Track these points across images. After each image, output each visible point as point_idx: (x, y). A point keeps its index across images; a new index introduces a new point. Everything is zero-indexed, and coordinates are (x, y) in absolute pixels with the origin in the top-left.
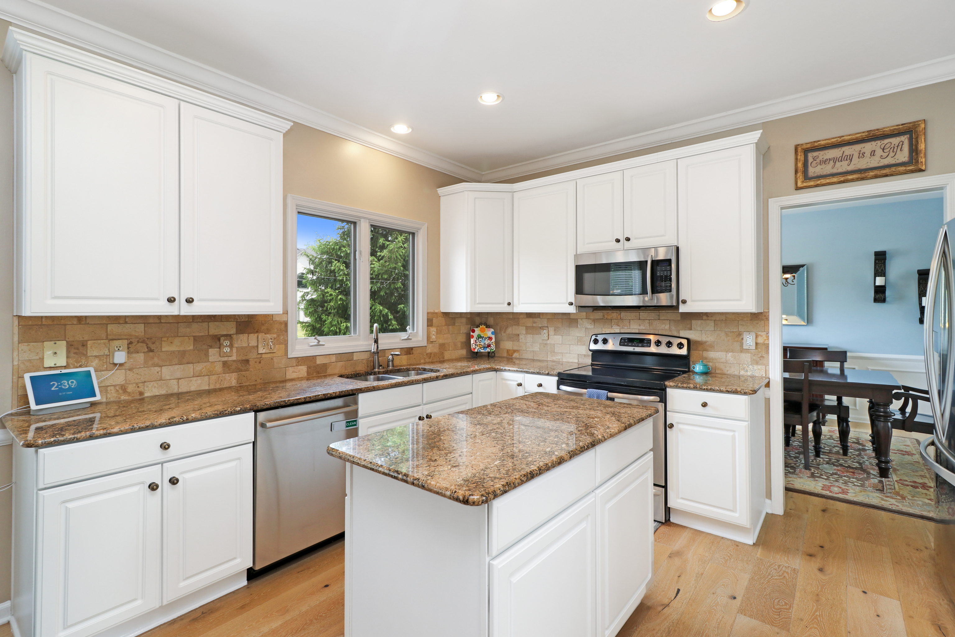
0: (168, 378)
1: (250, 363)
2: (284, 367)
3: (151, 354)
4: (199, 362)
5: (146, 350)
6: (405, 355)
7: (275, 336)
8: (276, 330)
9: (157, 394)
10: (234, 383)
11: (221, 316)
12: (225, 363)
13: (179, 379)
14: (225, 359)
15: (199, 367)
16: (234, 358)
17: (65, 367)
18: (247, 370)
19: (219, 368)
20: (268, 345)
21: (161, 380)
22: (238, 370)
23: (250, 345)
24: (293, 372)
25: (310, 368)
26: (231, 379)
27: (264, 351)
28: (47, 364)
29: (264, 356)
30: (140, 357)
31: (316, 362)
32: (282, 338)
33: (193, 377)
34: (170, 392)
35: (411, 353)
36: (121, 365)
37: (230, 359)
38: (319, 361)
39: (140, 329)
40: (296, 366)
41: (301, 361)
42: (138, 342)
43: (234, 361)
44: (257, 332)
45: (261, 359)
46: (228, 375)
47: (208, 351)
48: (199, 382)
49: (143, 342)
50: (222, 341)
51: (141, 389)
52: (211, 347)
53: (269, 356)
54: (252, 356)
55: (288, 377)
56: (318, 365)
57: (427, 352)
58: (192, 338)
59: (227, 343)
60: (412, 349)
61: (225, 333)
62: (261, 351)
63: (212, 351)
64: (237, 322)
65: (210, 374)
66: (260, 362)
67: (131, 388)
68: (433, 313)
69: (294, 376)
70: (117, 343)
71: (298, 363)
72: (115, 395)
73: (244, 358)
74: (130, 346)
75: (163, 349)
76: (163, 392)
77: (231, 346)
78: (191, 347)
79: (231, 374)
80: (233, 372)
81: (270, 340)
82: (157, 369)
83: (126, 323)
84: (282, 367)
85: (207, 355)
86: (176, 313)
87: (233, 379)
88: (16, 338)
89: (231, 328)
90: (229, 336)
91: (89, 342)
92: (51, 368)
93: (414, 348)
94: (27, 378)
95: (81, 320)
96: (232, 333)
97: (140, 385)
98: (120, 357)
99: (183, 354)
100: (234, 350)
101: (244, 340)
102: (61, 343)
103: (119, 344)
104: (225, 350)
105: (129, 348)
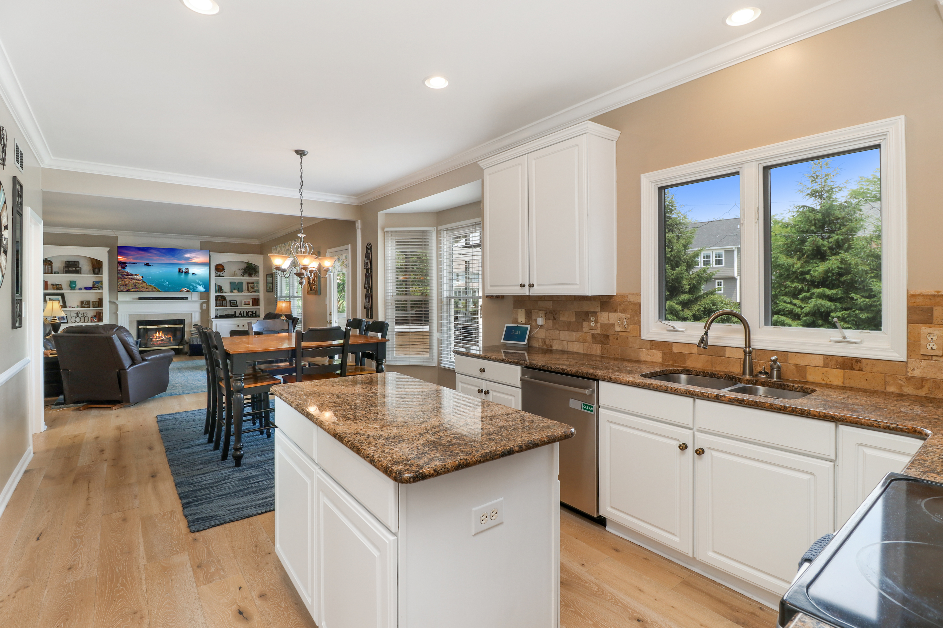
0: (563, 339)
1: (611, 338)
2: (638, 347)
3: (555, 321)
4: (578, 331)
5: (553, 318)
6: (837, 368)
7: (629, 316)
8: (631, 311)
9: (558, 349)
10: (599, 353)
11: (591, 296)
12: (593, 335)
13: (568, 341)
14: (593, 332)
15: (579, 335)
16: (599, 332)
17: (525, 324)
18: (608, 344)
19: (589, 338)
20: (622, 324)
21: (560, 340)
22: (602, 343)
23: (610, 322)
24: (648, 355)
25: (665, 354)
26: (597, 349)
27: (619, 329)
28: (519, 321)
29: (621, 334)
30: (550, 323)
31: (672, 350)
32: (636, 319)
33: (575, 342)
34: (563, 349)
35: (857, 367)
36: (541, 326)
37: (596, 332)
38: (675, 350)
39: (550, 304)
40: (651, 349)
41: (656, 345)
42: (550, 313)
43: (599, 334)
44: (615, 311)
45: (618, 336)
46: (595, 345)
47: (582, 324)
48: (578, 346)
49: (551, 313)
50: (590, 316)
51: (551, 343)
52: (584, 321)
53: (624, 334)
54: (611, 333)
55: (642, 358)
56: (674, 353)
57: (909, 374)
58: (574, 313)
59: (593, 318)
60: (858, 360)
61: (593, 310)
62: (617, 328)
63: (585, 324)
64: (601, 302)
65: (584, 341)
66: (617, 339)
67: (547, 342)
68: (934, 296)
69: (648, 358)
71: (652, 346)
72: (541, 344)
73: (605, 333)
74: (546, 315)
75: (561, 319)
76: (561, 349)
77: (596, 322)
78: (574, 320)
79: (597, 345)
80: (598, 344)
81: (624, 320)
82: (557, 332)
83: (545, 300)
84: (636, 347)
85: (582, 326)
87: (598, 349)
89: (596, 307)
90: (595, 313)
91: (532, 311)
93: (863, 360)
95: (530, 298)
96: (597, 311)
97: (551, 341)
98: (541, 321)
99: (570, 323)
100: (599, 325)
101: (606, 317)
102: (523, 310)
103: (542, 313)
104: (593, 324)
105: (545, 316)
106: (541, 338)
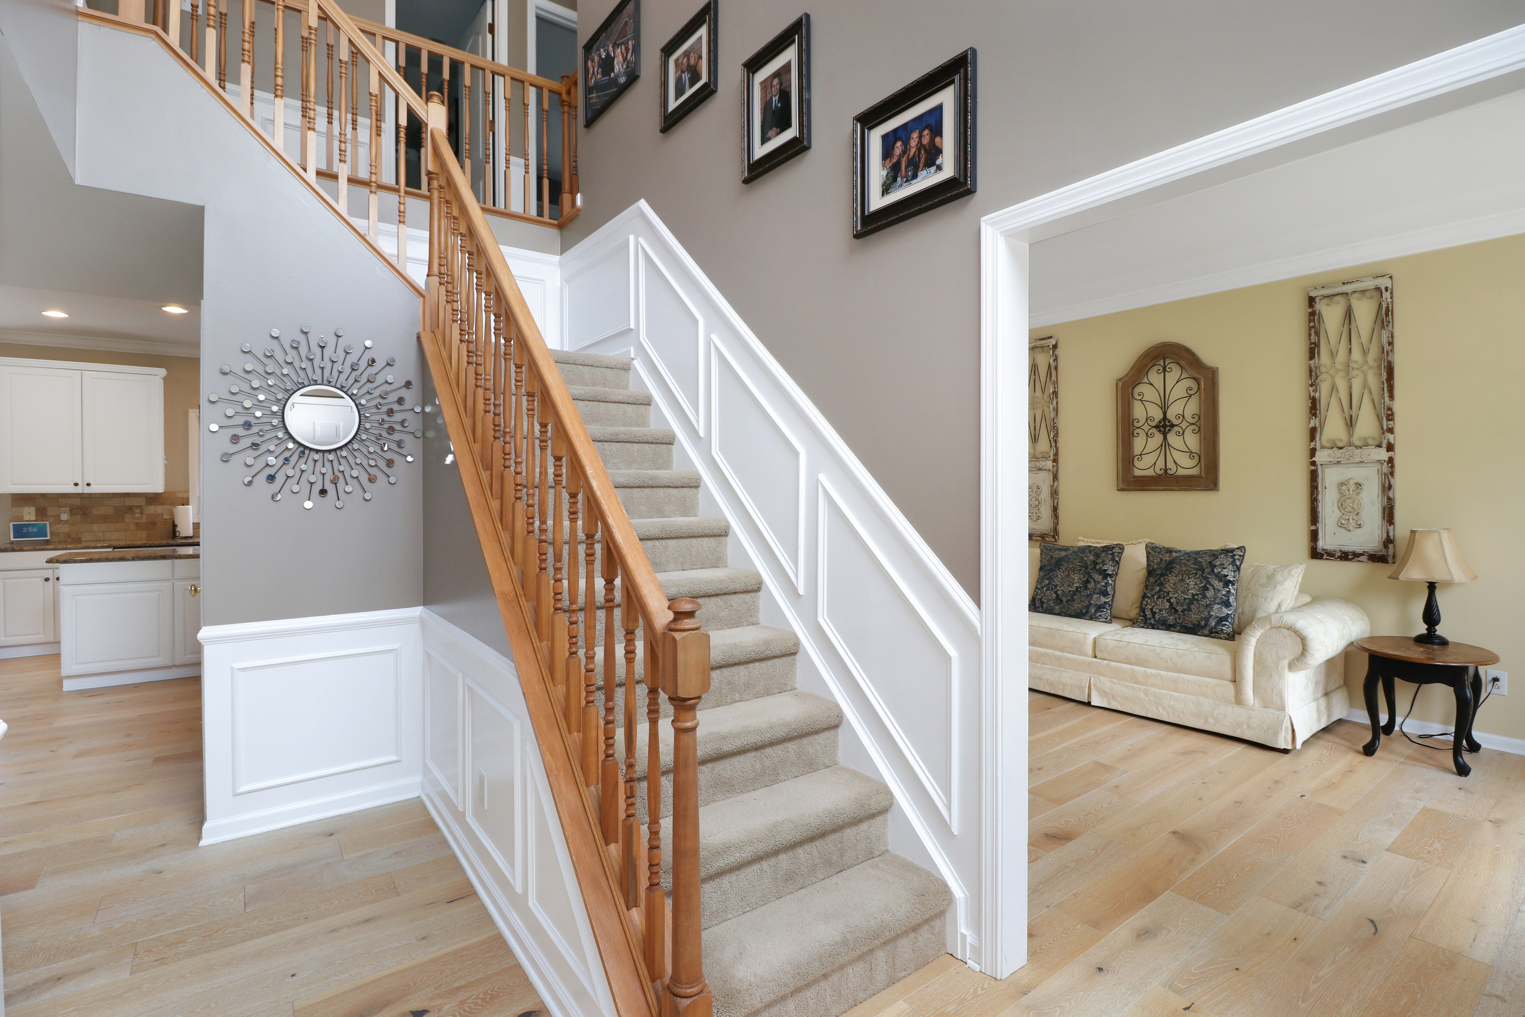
0: (97, 530)
1: (158, 524)
3: (85, 516)
4: (118, 522)
5: (82, 514)
9: (90, 539)
10: (144, 536)
11: (134, 494)
12: (137, 524)
13: (104, 531)
14: (138, 521)
15: (118, 525)
16: (144, 520)
17: (35, 521)
18: (154, 529)
19: (133, 527)
21: (93, 532)
22: (148, 529)
23: (158, 513)
26: (142, 534)
27: (168, 517)
28: (26, 518)
30: (78, 518)
33: (114, 530)
36: (65, 521)
37: (141, 521)
39: (77, 502)
42: (77, 509)
43: (144, 523)
44: (162, 505)
45: (166, 522)
46: (139, 531)
47: (123, 516)
48: (118, 534)
49: (80, 509)
50: (135, 509)
51: (80, 536)
52: (126, 513)
54: (158, 520)
58: (113, 507)
59: (138, 511)
61: (137, 505)
62: (165, 517)
63: (127, 516)
64: (147, 497)
65: (126, 529)
66: (165, 524)
67: (73, 534)
70: (63, 509)
72: (63, 537)
73: (152, 521)
74: (72, 510)
75: (94, 514)
76: (94, 538)
77: (142, 513)
78: (113, 513)
79: (142, 531)
80: (143, 529)
82: (89, 524)
83: (69, 497)
85: (123, 518)
86: (81, 492)
88: (10, 504)
89: (141, 501)
90: (140, 507)
91: (48, 508)
92: (28, 521)
94: (11, 524)
95: (44, 496)
96: (142, 505)
97: (79, 533)
98: (64, 517)
99: (106, 517)
100: (144, 516)
101: (152, 509)
102: (34, 508)
103: (67, 509)
104: (138, 515)
105: (71, 512)
106: (63, 533)
